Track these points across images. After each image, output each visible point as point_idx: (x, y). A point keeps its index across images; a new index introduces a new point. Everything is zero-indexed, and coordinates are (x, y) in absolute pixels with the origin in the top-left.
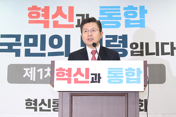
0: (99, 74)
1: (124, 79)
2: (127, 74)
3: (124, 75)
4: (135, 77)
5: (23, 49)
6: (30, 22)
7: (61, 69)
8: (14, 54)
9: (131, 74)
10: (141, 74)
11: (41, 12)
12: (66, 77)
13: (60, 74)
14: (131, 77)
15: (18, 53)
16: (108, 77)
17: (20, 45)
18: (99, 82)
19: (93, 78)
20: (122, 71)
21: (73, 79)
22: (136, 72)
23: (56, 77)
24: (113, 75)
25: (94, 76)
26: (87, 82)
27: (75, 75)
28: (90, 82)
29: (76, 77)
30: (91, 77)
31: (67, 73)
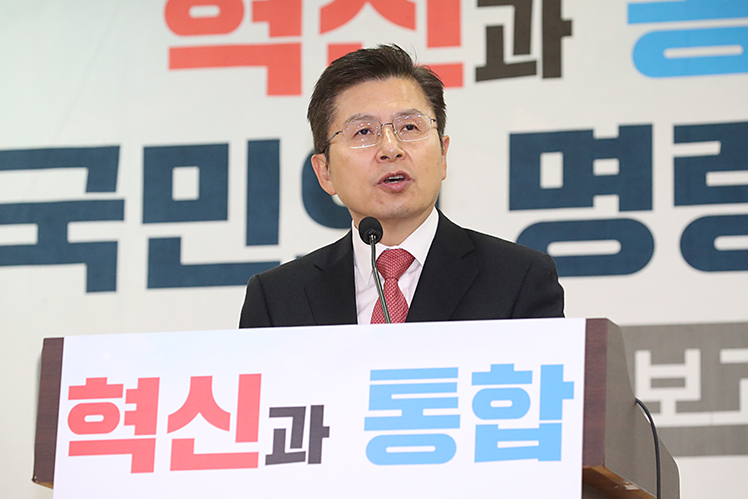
0: (318, 411)
1: (464, 437)
2: (481, 406)
3: (465, 410)
4: (532, 420)
7: (97, 386)
9: (508, 403)
10: (566, 403)
12: (124, 432)
13: (89, 419)
14: (504, 424)
17: (115, 211)
18: (315, 457)
19: (279, 435)
20: (453, 388)
21: (163, 442)
22: (533, 390)
23: (65, 435)
24: (398, 413)
25: (286, 423)
26: (250, 461)
27: (177, 421)
28: (262, 460)
29: (181, 434)
30: (267, 426)
31: (133, 407)
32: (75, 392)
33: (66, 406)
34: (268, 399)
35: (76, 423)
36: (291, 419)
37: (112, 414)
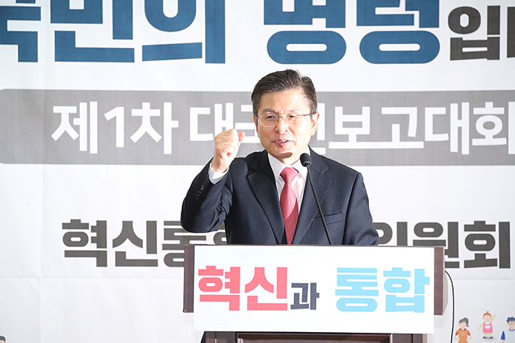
0: (314, 285)
1: (381, 300)
2: (388, 286)
3: (380, 288)
4: (411, 293)
7: (211, 270)
10: (426, 286)
12: (225, 291)
13: (208, 285)
14: (399, 295)
16: (338, 292)
18: (313, 307)
19: (296, 295)
20: (375, 277)
21: (243, 297)
22: (411, 280)
23: (198, 292)
24: (350, 288)
25: (300, 291)
26: (283, 307)
27: (249, 287)
28: (289, 307)
29: (252, 293)
30: (291, 292)
31: (228, 280)
32: (201, 272)
33: (197, 278)
34: (291, 279)
35: (203, 286)
36: (301, 289)
37: (219, 283)
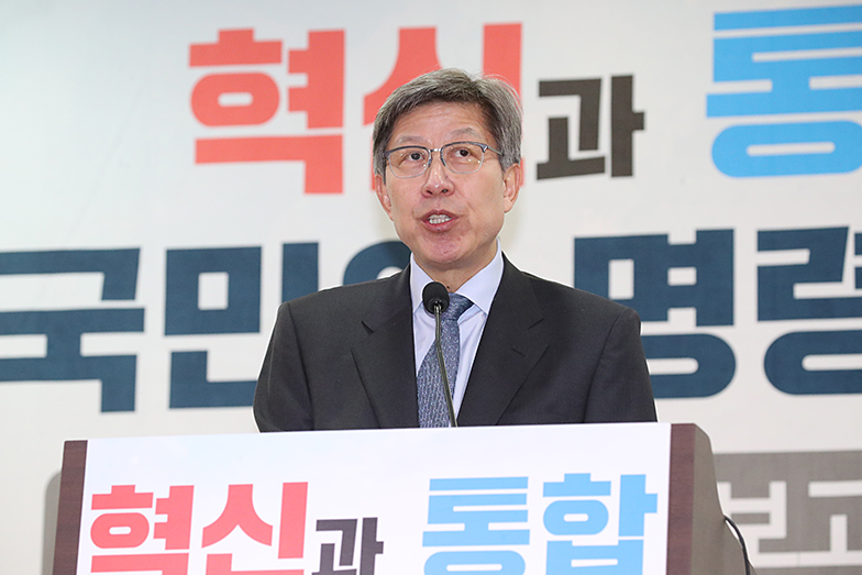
0: (371, 524)
2: (553, 519)
3: (535, 524)
4: (610, 536)
5: (153, 350)
6: (208, 152)
8: (91, 390)
9: (583, 517)
10: (648, 517)
11: (284, 78)
12: (153, 546)
13: (114, 531)
14: (579, 540)
15: (118, 385)
16: (429, 539)
19: (327, 550)
20: (522, 499)
22: (612, 503)
23: (87, 549)
24: (460, 527)
25: (335, 537)
27: (213, 534)
29: (217, 549)
30: (314, 541)
31: (163, 518)
32: (99, 501)
33: (89, 516)
34: (315, 511)
35: (100, 536)
36: (340, 533)
37: (140, 526)
